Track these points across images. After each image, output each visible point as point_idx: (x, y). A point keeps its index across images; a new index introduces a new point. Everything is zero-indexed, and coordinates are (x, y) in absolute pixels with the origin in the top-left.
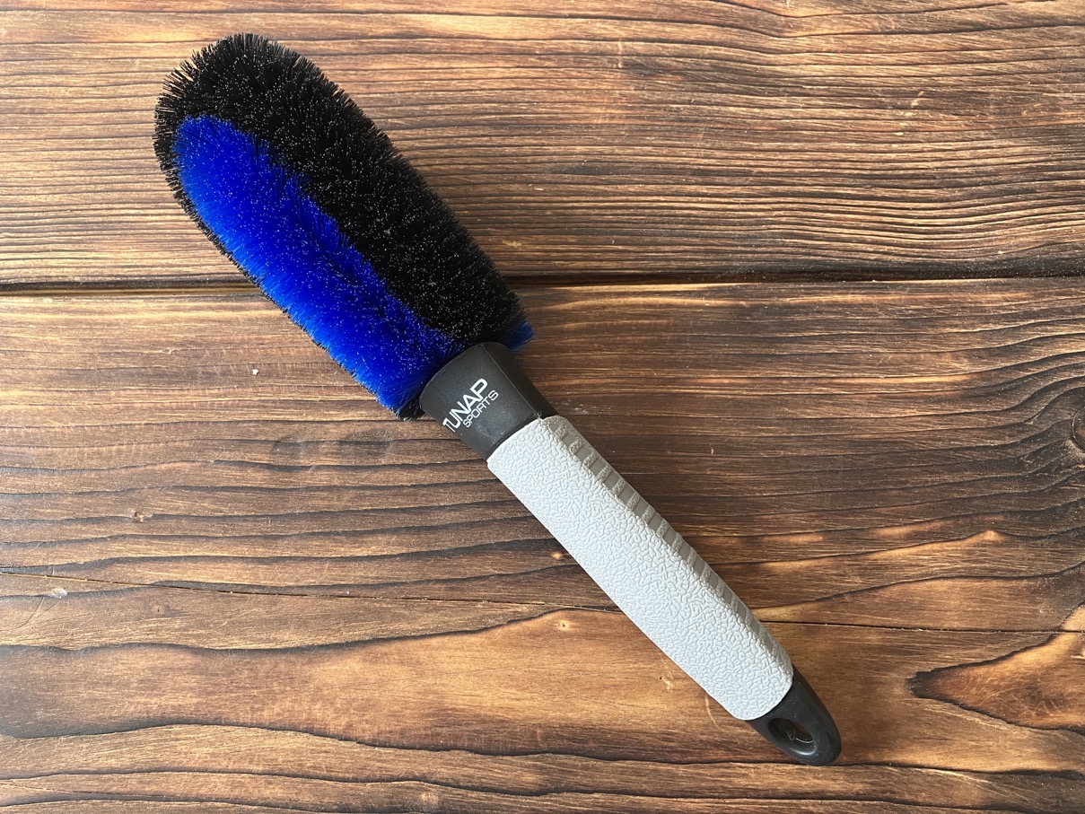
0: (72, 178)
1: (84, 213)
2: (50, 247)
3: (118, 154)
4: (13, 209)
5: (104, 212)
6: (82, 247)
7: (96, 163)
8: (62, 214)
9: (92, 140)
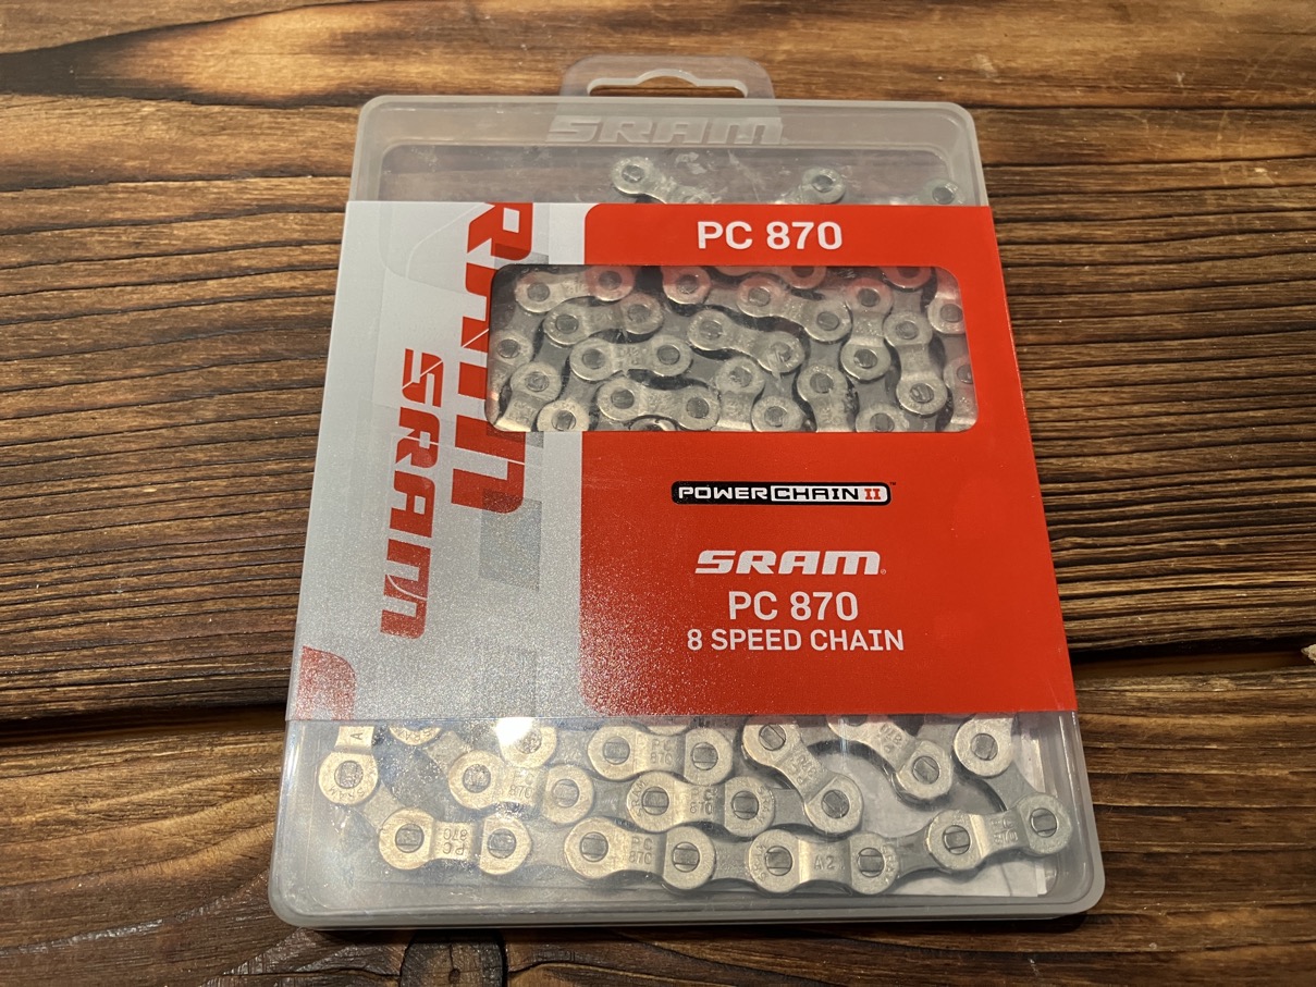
0: (1164, 420)
1: (1220, 488)
2: (1174, 563)
3: (1241, 367)
4: (1071, 486)
5: (1258, 485)
6: (1241, 560)
7: (1203, 387)
8: (1175, 492)
9: (1175, 343)
